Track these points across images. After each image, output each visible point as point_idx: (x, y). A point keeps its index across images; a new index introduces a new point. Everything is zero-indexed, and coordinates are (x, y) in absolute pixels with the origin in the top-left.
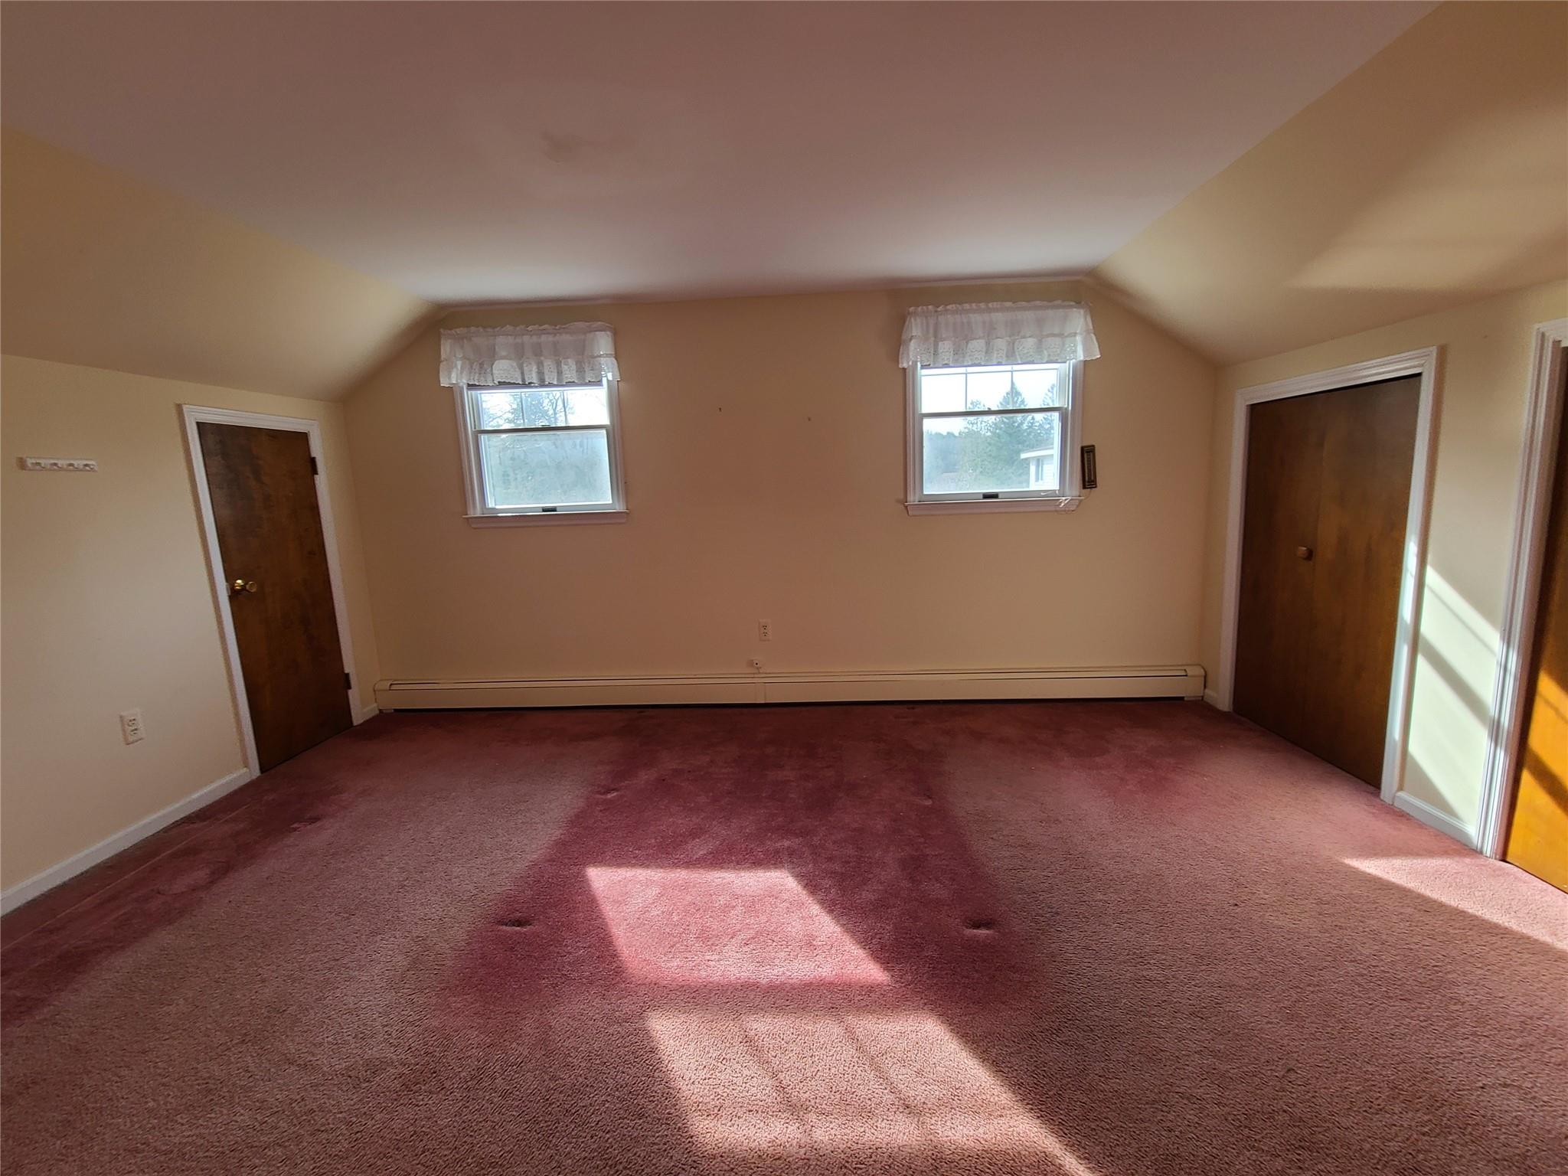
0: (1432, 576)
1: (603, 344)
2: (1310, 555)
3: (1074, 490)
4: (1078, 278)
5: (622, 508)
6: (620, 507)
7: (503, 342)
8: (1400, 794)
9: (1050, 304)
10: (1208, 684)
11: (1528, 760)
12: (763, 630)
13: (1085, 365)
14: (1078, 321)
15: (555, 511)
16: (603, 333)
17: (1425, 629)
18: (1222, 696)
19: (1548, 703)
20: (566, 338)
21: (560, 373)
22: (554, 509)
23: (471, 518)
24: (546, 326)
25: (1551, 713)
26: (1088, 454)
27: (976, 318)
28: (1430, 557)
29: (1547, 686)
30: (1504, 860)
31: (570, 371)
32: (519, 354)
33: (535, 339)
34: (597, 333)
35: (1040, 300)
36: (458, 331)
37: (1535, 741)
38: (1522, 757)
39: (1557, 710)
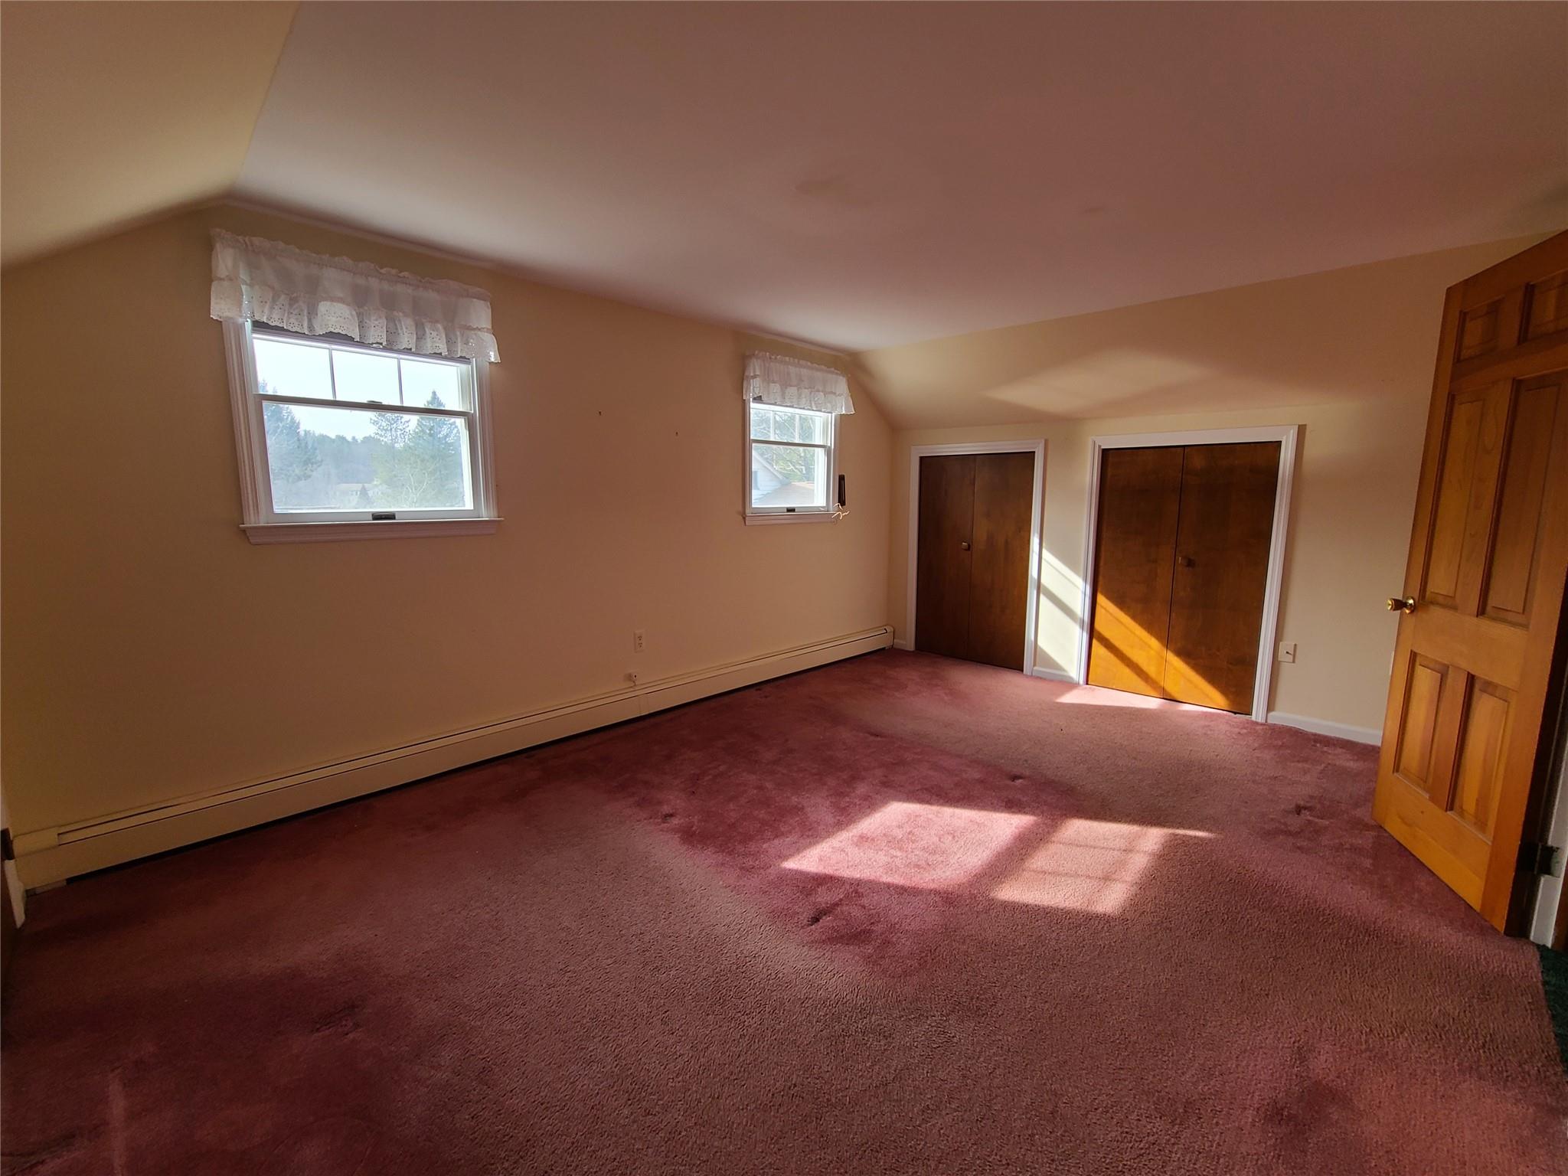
0: (1046, 554)
1: (481, 315)
2: (969, 548)
3: (834, 505)
4: (840, 354)
5: (492, 515)
6: (486, 514)
7: (332, 277)
8: (1035, 668)
9: (828, 369)
10: (896, 636)
11: (1095, 634)
12: (638, 641)
13: (841, 418)
14: (841, 385)
15: (394, 519)
16: (482, 302)
17: (1043, 581)
18: (909, 642)
19: (1102, 607)
20: (431, 295)
21: (420, 337)
22: (391, 516)
23: (248, 528)
24: (406, 274)
25: (1103, 611)
26: (842, 478)
27: (792, 370)
28: (1044, 544)
29: (1101, 599)
30: (1087, 684)
31: (436, 340)
32: (359, 300)
33: (386, 286)
34: (475, 300)
35: (825, 366)
36: (256, 241)
37: (1097, 626)
38: (1092, 633)
39: (1105, 609)
